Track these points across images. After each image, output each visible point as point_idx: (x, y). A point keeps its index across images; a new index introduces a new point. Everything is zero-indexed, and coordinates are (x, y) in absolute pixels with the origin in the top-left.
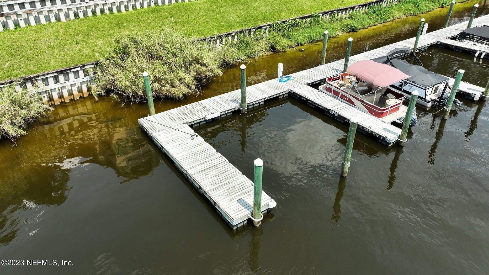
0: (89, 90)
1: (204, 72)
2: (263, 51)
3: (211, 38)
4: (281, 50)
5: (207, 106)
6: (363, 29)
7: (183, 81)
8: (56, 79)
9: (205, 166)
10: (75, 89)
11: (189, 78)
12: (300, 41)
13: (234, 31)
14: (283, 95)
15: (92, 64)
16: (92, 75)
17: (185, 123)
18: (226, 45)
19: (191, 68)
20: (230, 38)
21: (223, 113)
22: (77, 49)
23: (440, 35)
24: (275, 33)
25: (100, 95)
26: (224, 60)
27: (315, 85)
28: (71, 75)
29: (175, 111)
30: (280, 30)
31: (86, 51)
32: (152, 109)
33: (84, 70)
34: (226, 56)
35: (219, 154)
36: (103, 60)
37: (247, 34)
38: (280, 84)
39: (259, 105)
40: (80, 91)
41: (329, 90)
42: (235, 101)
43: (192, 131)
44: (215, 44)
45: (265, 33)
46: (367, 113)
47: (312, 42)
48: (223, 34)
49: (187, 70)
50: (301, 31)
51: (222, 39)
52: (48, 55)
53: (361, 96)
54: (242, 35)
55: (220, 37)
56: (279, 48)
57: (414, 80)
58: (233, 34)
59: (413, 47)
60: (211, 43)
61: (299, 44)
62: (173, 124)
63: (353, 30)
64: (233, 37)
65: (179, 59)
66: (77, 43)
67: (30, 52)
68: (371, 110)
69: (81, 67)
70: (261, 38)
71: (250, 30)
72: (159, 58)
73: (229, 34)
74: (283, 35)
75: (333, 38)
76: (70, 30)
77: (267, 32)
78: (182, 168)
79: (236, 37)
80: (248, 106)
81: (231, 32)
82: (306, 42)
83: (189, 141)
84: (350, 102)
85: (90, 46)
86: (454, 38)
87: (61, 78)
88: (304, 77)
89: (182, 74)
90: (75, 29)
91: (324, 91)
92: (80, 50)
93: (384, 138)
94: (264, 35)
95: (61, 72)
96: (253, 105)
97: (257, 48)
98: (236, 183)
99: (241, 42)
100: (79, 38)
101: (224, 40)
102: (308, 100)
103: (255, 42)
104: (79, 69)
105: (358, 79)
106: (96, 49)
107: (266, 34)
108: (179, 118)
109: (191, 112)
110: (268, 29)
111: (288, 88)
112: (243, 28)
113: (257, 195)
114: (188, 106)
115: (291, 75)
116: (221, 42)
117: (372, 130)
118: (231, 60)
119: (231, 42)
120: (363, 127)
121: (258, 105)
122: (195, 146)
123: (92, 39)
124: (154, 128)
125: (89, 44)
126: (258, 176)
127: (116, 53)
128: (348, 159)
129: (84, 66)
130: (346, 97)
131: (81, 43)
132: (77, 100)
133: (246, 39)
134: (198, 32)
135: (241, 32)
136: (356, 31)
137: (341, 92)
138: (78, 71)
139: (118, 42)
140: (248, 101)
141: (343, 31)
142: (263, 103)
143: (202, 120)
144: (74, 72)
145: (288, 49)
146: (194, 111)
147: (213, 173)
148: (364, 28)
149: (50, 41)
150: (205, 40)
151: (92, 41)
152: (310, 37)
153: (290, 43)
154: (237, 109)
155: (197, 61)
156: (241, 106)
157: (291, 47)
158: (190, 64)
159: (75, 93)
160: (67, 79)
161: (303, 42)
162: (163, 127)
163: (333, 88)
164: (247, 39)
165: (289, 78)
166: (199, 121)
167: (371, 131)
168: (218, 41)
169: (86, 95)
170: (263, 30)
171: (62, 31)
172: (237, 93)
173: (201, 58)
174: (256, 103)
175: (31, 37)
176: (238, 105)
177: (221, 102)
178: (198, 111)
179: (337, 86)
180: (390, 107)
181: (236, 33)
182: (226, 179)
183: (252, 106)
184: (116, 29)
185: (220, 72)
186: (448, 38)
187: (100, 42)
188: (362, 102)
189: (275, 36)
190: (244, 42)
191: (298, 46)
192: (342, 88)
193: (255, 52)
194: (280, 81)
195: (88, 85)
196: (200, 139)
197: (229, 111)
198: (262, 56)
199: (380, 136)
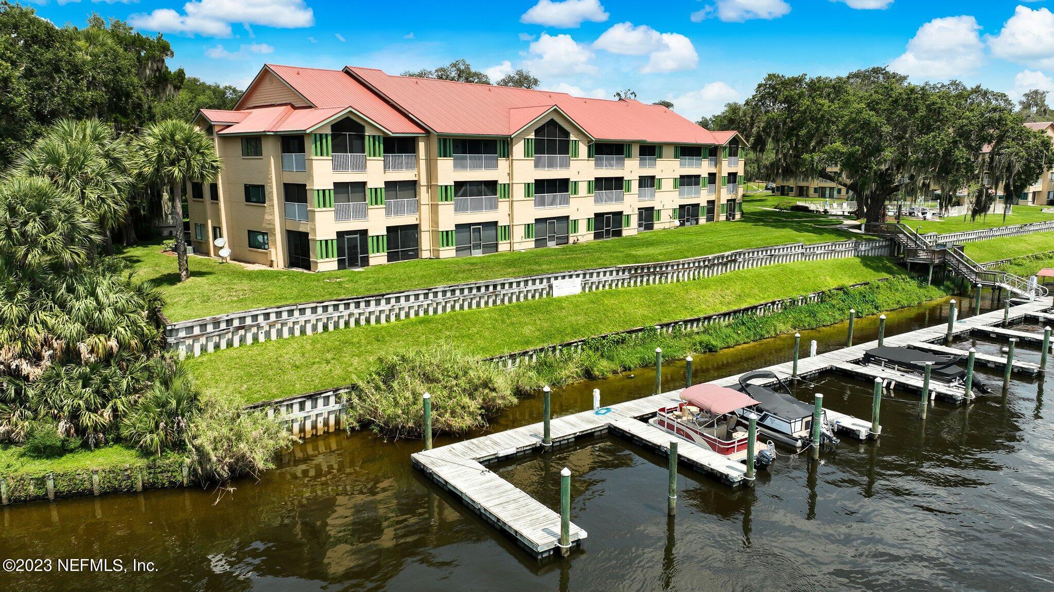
0: (337, 422)
1: (494, 399)
2: (573, 378)
3: (501, 358)
4: (600, 377)
5: (498, 441)
6: (726, 348)
7: (467, 409)
8: (302, 407)
9: (502, 500)
10: (320, 419)
11: (474, 405)
12: (628, 363)
13: (532, 348)
14: (601, 430)
15: (347, 388)
16: (345, 403)
17: (473, 459)
18: (520, 367)
19: (477, 393)
20: (527, 358)
21: (519, 450)
22: (328, 369)
23: (837, 357)
24: (591, 352)
25: (353, 429)
26: (517, 388)
27: (644, 419)
28: (320, 402)
29: (457, 446)
30: (598, 348)
31: (338, 371)
32: (430, 442)
33: (336, 396)
34: (520, 383)
35: (518, 490)
36: (361, 384)
37: (550, 353)
38: (596, 417)
39: (568, 442)
40: (326, 423)
41: (661, 423)
42: (536, 436)
43: (482, 467)
44: (505, 365)
45: (576, 352)
46: (709, 450)
47: (646, 365)
48: (517, 352)
49: (471, 396)
50: (630, 350)
51: (515, 359)
52: (292, 375)
53: (699, 428)
54: (543, 355)
55: (513, 357)
56: (597, 373)
57: (776, 412)
58: (531, 353)
59: (791, 372)
60: (500, 364)
61: (626, 369)
62: (457, 460)
63: (710, 349)
64: (531, 356)
65: (462, 382)
66: (328, 362)
67: (271, 373)
68: (713, 446)
69: (334, 391)
70: (570, 358)
71: (554, 348)
72: (437, 381)
73: (525, 353)
74: (602, 356)
75: (678, 360)
76: (319, 345)
77: (579, 351)
78: (474, 502)
79: (534, 357)
80: (553, 442)
81: (528, 350)
82: (638, 366)
83: (480, 477)
84: (689, 437)
85: (344, 365)
86: (857, 362)
87: (308, 404)
88: (630, 409)
89: (466, 400)
90: (325, 344)
91: (655, 425)
92: (331, 370)
93: (727, 476)
94: (574, 355)
95: (310, 397)
96: (560, 441)
97: (564, 373)
98: (540, 515)
99: (541, 364)
100: (329, 356)
101: (518, 360)
102: (633, 436)
103: (561, 364)
104: (331, 393)
105: (701, 410)
106: (350, 369)
107: (579, 355)
108: (464, 454)
109: (478, 447)
110: (580, 347)
111: (608, 422)
112: (546, 346)
113: (565, 527)
114: (473, 440)
115: (613, 407)
116: (514, 363)
117: (712, 467)
118: (528, 388)
119: (527, 363)
120: (701, 465)
121: (566, 442)
122: (488, 482)
123: (345, 357)
124: (433, 463)
125: (342, 363)
126: (566, 488)
127: (378, 374)
128: (673, 491)
129: (337, 390)
130: (683, 431)
131: (333, 361)
132: (320, 435)
133: (548, 360)
134: (484, 350)
135: (542, 350)
136: (716, 351)
137: (676, 425)
138: (329, 397)
139: (381, 360)
140: (553, 435)
141: (696, 350)
142: (573, 440)
143: (492, 457)
144: (324, 397)
145: (610, 375)
146: (481, 445)
147: (512, 506)
148: (729, 347)
149: (295, 358)
150: (492, 359)
151: (346, 359)
152: (643, 359)
153: (613, 367)
154: (538, 445)
155: (485, 385)
156: (544, 441)
157: (615, 372)
158: (476, 390)
159: (320, 425)
160: (314, 406)
161: (632, 366)
162: (445, 463)
163: (666, 421)
164: (550, 357)
165: (609, 410)
166: (490, 458)
167: (712, 469)
168: (510, 362)
169: (332, 430)
170: (573, 348)
171: (309, 347)
172: (539, 427)
173: (491, 381)
174: (564, 440)
175: (272, 354)
176: (539, 440)
177: (517, 437)
178: (487, 446)
179: (672, 418)
180: (736, 440)
181: (535, 351)
182: (529, 512)
183: (558, 444)
184: (376, 345)
185: (515, 401)
186: (850, 362)
187: (356, 361)
188: (703, 435)
189: (590, 356)
190: (546, 364)
191: (625, 370)
192: (679, 420)
193: (561, 378)
194: (597, 413)
195: (336, 416)
196: (492, 475)
197: (528, 448)
198: (573, 384)
199: (722, 474)
